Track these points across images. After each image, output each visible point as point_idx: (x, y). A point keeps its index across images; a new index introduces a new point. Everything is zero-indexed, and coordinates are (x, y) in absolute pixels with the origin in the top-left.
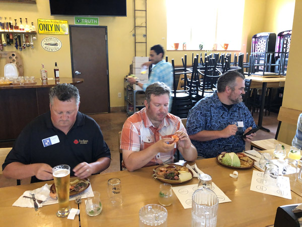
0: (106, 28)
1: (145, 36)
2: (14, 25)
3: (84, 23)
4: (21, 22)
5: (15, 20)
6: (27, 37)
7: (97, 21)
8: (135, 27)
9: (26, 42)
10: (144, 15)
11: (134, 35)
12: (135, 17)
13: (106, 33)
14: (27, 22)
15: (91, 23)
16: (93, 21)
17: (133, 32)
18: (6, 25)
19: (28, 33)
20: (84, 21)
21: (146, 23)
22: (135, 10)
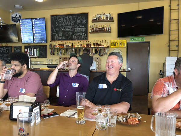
0: (149, 43)
1: (178, 46)
2: (99, 44)
3: (136, 41)
4: (103, 42)
5: (100, 41)
6: (104, 50)
7: (144, 39)
8: (170, 40)
9: (104, 52)
10: (177, 33)
11: (169, 46)
12: (170, 35)
13: (149, 46)
14: (105, 42)
16: (141, 39)
17: (168, 44)
18: (96, 44)
19: (105, 47)
20: (136, 39)
21: (178, 37)
22: (170, 30)
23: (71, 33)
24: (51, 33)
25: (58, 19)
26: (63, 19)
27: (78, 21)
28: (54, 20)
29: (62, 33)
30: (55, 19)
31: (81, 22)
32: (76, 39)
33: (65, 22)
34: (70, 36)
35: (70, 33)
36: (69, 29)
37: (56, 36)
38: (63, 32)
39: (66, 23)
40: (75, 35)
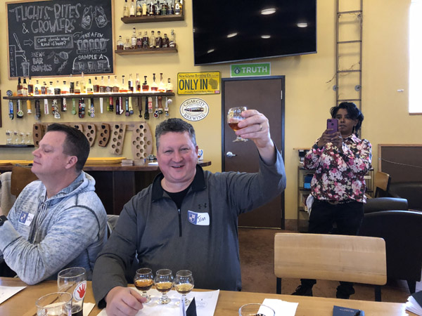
0: (283, 79)
3: (246, 74)
4: (154, 78)
5: (145, 77)
6: (161, 101)
7: (268, 69)
8: (337, 72)
9: (159, 107)
10: (357, 50)
11: (336, 88)
12: (337, 56)
13: (283, 88)
14: (161, 78)
15: (257, 73)
16: (261, 69)
17: (333, 84)
19: (162, 94)
20: (245, 70)
21: (360, 63)
22: (338, 43)
23: (66, 55)
24: (11, 56)
25: (27, 14)
26: (44, 14)
27: (86, 20)
28: (18, 17)
29: (40, 55)
30: (20, 14)
31: (94, 22)
32: (82, 70)
33: (49, 23)
34: (65, 63)
35: (63, 54)
36: (62, 43)
37: (25, 65)
38: (43, 51)
39: (53, 24)
40: (77, 61)
